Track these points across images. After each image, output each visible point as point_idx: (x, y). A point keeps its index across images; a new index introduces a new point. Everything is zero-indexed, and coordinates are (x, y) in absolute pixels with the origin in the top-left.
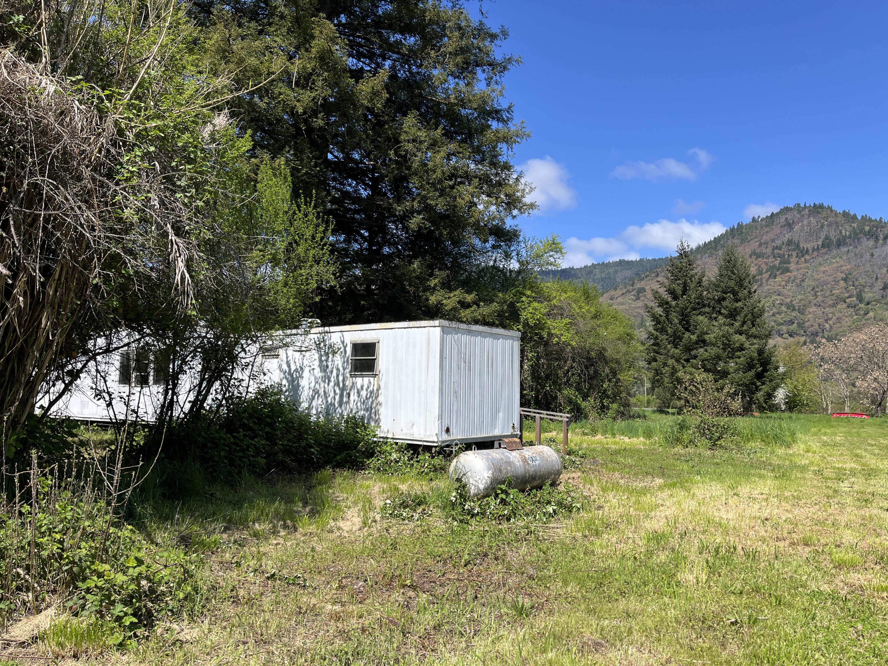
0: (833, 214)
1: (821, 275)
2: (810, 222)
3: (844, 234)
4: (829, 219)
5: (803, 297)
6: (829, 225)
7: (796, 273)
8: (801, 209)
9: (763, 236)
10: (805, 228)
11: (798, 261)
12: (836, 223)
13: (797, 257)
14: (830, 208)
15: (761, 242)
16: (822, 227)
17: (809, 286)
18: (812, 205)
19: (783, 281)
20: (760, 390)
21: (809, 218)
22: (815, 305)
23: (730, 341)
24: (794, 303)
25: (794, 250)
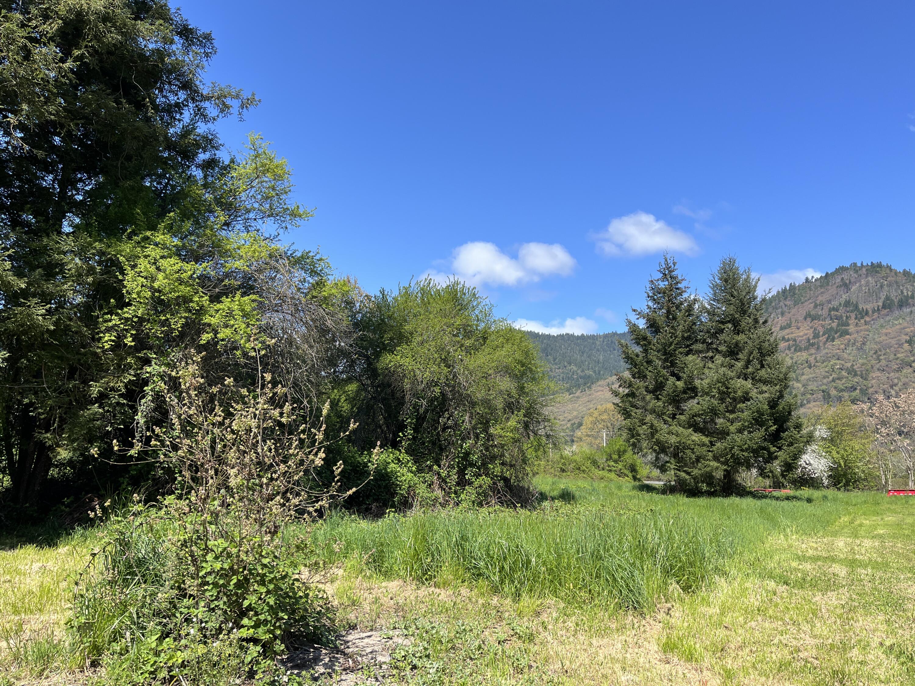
0: (893, 274)
1: (884, 337)
2: (868, 282)
3: (906, 294)
4: (889, 279)
5: (865, 361)
6: (889, 285)
7: (855, 335)
8: (858, 269)
9: (817, 297)
10: (864, 288)
11: (857, 323)
12: (897, 282)
13: (856, 319)
14: (889, 267)
15: (816, 304)
16: (882, 287)
17: (871, 349)
18: (870, 264)
19: (842, 344)
20: (776, 458)
21: (867, 277)
22: (879, 370)
23: (728, 388)
24: (855, 367)
25: (852, 312)
